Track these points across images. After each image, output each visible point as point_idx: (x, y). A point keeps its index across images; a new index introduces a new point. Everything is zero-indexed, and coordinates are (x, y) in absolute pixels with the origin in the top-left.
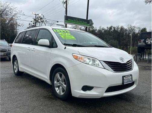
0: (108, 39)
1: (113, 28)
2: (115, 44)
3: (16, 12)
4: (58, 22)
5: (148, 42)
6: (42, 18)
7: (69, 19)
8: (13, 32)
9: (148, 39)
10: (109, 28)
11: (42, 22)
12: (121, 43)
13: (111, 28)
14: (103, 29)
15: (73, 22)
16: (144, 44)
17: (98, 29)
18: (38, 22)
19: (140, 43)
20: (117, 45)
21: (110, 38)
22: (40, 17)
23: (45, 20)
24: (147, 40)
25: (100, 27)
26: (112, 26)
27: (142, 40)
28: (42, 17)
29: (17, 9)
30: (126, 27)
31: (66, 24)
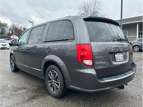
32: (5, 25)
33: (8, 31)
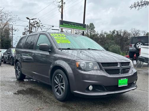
0: (110, 44)
1: (116, 32)
2: (117, 49)
3: (11, 17)
4: (53, 26)
5: (138, 47)
6: (38, 23)
7: (64, 24)
8: (8, 37)
9: (138, 43)
10: (111, 32)
11: (38, 26)
12: (124, 48)
13: (114, 32)
14: (105, 33)
15: (68, 27)
16: (134, 48)
17: (99, 33)
18: (34, 27)
19: (131, 47)
20: (119, 50)
21: (112, 43)
22: (36, 22)
23: (41, 25)
24: (138, 45)
25: (102, 31)
26: (115, 30)
27: (132, 45)
28: (38, 21)
29: (12, 13)
30: (129, 31)
31: (62, 29)
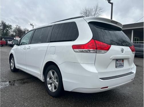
32: (10, 27)
33: (12, 33)
